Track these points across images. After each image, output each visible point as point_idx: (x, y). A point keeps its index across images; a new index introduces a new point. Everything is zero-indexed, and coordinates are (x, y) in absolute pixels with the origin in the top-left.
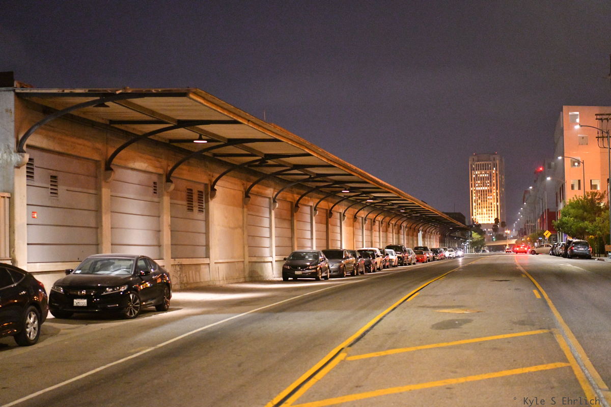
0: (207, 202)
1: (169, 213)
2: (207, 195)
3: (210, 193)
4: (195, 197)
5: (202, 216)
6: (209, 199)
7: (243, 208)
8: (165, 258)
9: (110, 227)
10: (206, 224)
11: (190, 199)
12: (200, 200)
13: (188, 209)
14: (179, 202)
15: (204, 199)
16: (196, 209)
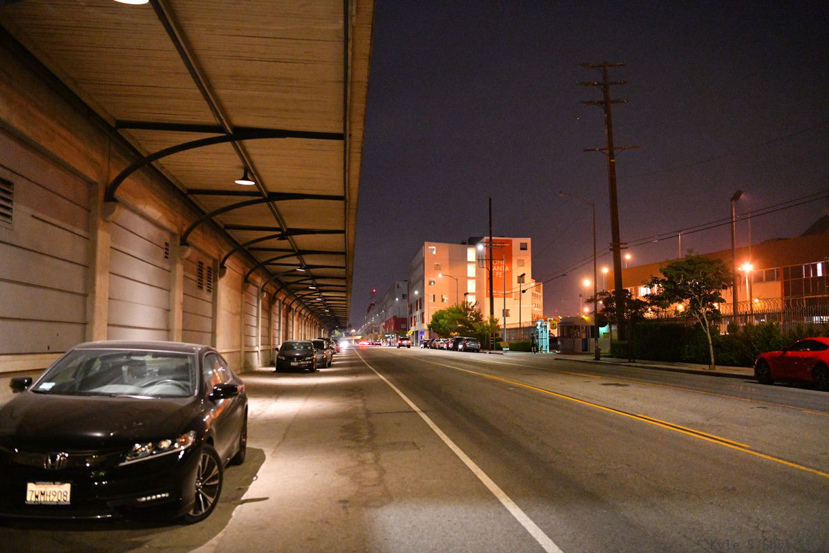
0: (215, 281)
2: (216, 272)
3: (218, 271)
4: (205, 272)
5: (209, 297)
6: (218, 278)
10: (213, 307)
11: (200, 275)
12: (209, 278)
13: (199, 286)
14: (191, 276)
15: (212, 278)
16: (205, 287)
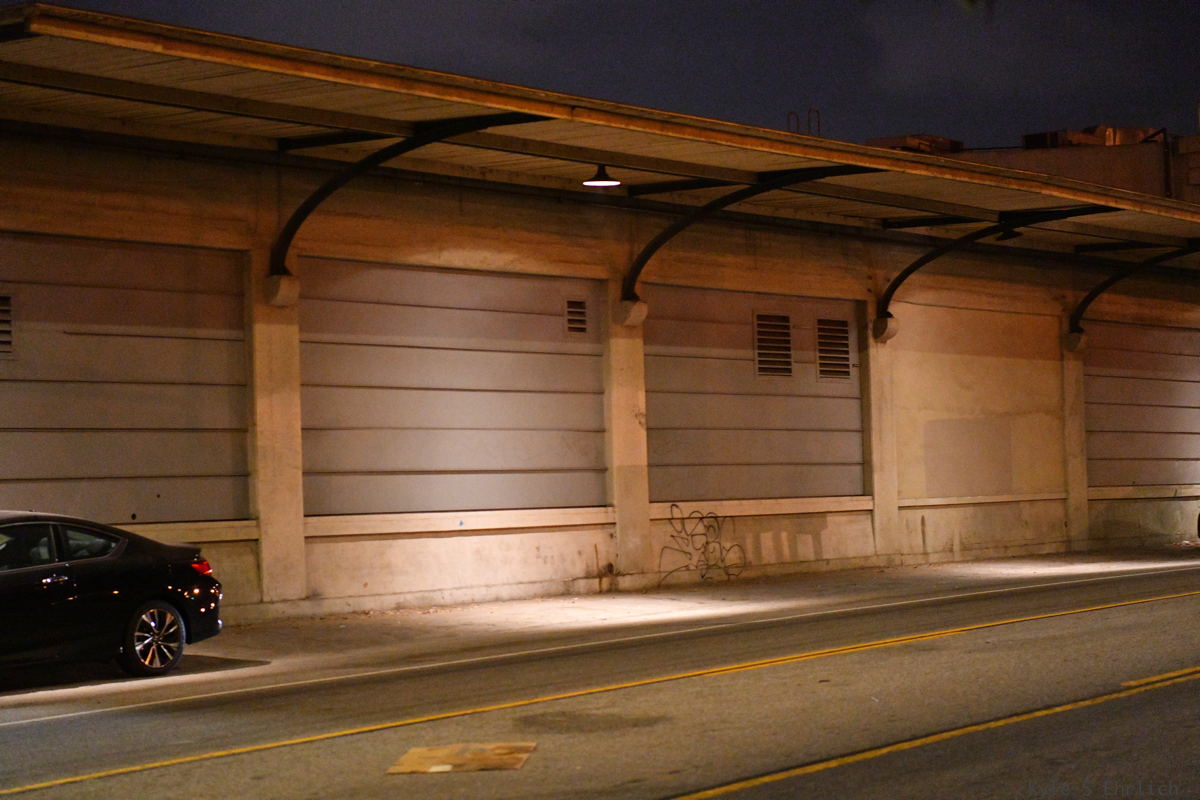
0: (863, 348)
1: (642, 381)
2: (863, 329)
3: (871, 326)
4: (804, 336)
6: (871, 341)
7: (1062, 358)
8: (615, 502)
9: (298, 426)
10: (862, 406)
11: (772, 343)
12: (832, 345)
14: (715, 352)
15: (851, 342)
